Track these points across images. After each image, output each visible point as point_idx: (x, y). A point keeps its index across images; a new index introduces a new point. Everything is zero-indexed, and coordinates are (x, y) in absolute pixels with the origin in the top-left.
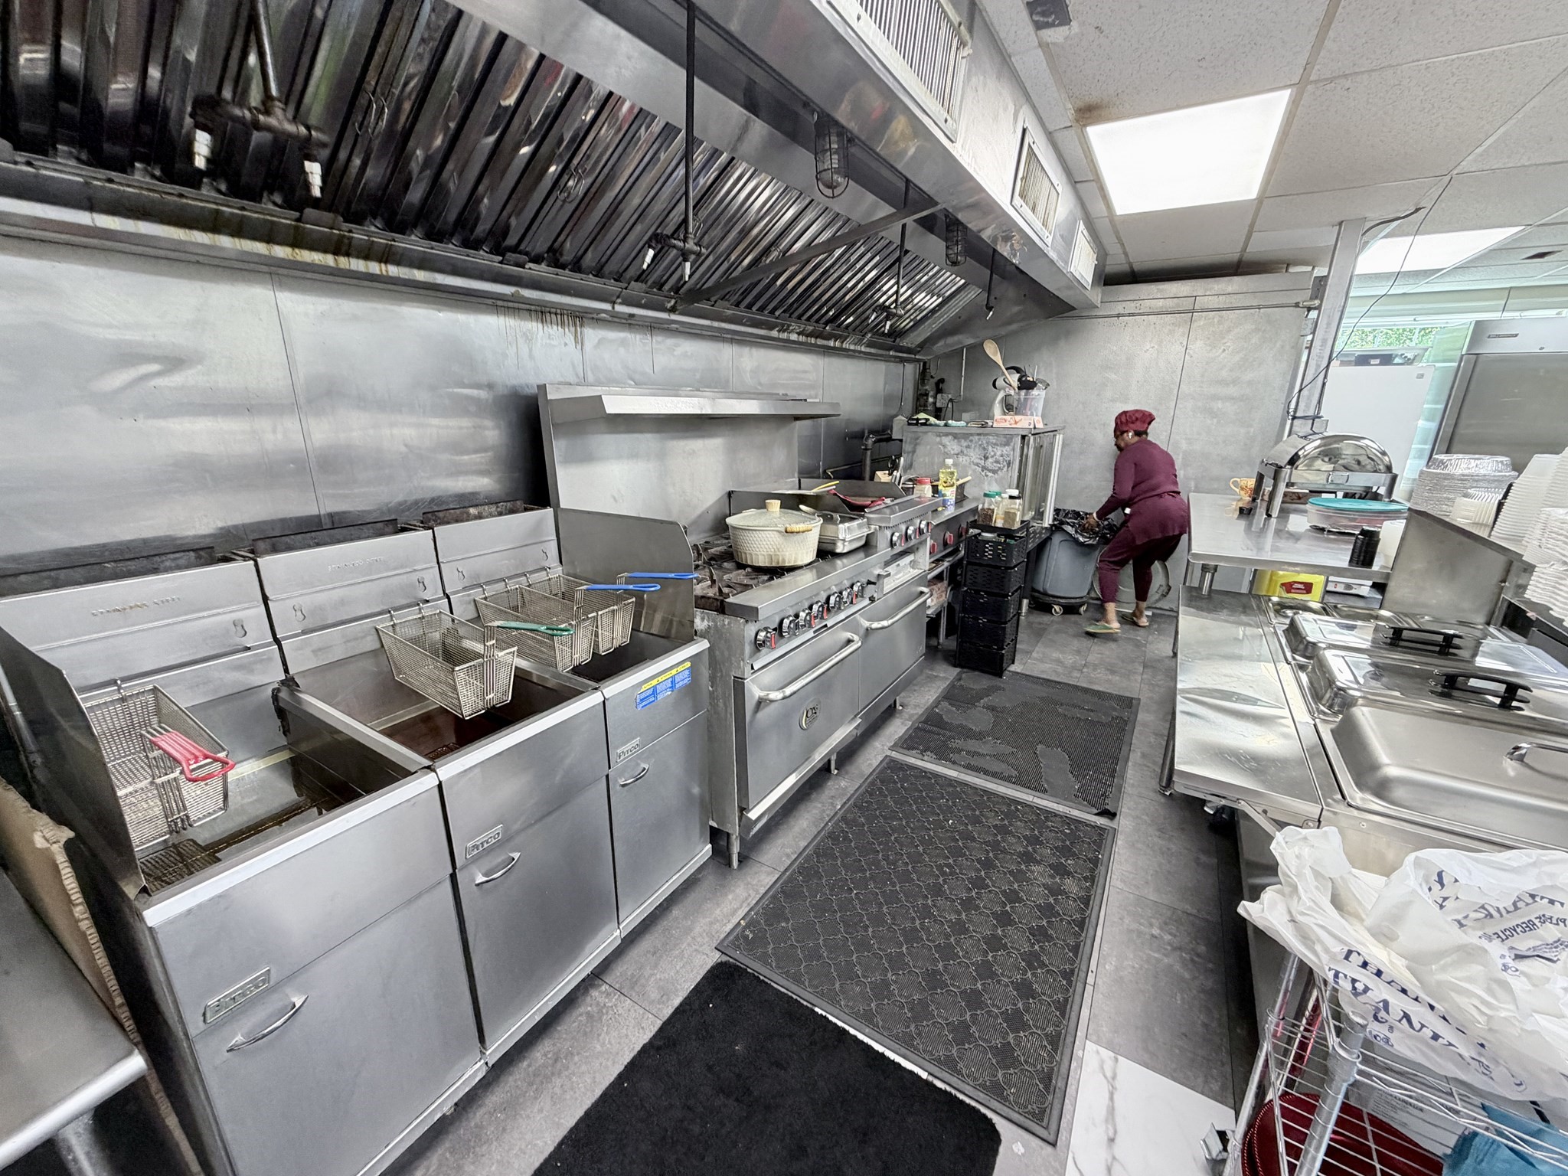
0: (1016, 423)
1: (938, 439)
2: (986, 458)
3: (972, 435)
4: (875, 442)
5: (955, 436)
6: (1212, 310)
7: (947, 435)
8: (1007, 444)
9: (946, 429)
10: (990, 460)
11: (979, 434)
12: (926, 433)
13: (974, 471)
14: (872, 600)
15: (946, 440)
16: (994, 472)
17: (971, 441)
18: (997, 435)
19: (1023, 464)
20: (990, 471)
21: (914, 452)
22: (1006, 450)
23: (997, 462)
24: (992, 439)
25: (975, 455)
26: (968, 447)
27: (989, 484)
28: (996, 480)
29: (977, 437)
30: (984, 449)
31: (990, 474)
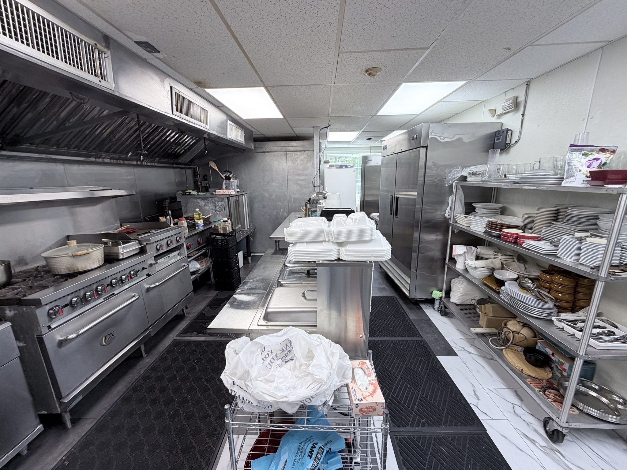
0: (224, 193)
1: (195, 200)
2: (216, 207)
3: (208, 198)
4: (169, 203)
5: (202, 199)
6: (292, 151)
7: (199, 198)
8: (222, 201)
9: (198, 196)
10: (217, 207)
11: (211, 198)
12: (190, 198)
13: (212, 212)
14: (148, 275)
15: (199, 201)
16: (220, 212)
17: (209, 200)
18: (218, 197)
19: (230, 208)
20: (218, 211)
21: (187, 206)
22: (222, 203)
23: (220, 208)
24: (216, 199)
25: (211, 206)
26: (208, 203)
27: (219, 216)
28: (221, 215)
29: (210, 199)
30: (214, 203)
31: (219, 213)
